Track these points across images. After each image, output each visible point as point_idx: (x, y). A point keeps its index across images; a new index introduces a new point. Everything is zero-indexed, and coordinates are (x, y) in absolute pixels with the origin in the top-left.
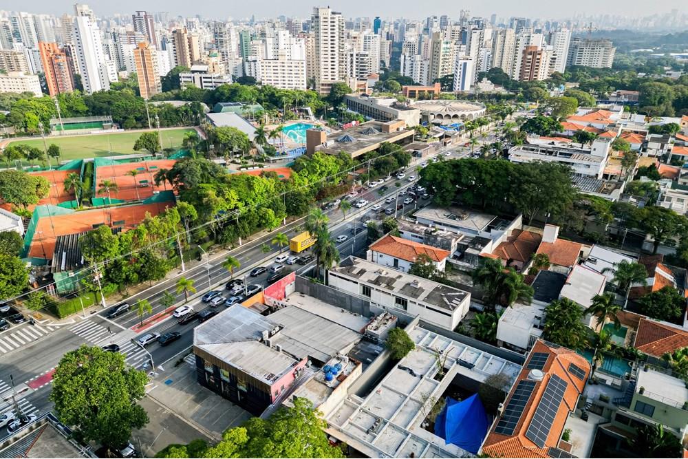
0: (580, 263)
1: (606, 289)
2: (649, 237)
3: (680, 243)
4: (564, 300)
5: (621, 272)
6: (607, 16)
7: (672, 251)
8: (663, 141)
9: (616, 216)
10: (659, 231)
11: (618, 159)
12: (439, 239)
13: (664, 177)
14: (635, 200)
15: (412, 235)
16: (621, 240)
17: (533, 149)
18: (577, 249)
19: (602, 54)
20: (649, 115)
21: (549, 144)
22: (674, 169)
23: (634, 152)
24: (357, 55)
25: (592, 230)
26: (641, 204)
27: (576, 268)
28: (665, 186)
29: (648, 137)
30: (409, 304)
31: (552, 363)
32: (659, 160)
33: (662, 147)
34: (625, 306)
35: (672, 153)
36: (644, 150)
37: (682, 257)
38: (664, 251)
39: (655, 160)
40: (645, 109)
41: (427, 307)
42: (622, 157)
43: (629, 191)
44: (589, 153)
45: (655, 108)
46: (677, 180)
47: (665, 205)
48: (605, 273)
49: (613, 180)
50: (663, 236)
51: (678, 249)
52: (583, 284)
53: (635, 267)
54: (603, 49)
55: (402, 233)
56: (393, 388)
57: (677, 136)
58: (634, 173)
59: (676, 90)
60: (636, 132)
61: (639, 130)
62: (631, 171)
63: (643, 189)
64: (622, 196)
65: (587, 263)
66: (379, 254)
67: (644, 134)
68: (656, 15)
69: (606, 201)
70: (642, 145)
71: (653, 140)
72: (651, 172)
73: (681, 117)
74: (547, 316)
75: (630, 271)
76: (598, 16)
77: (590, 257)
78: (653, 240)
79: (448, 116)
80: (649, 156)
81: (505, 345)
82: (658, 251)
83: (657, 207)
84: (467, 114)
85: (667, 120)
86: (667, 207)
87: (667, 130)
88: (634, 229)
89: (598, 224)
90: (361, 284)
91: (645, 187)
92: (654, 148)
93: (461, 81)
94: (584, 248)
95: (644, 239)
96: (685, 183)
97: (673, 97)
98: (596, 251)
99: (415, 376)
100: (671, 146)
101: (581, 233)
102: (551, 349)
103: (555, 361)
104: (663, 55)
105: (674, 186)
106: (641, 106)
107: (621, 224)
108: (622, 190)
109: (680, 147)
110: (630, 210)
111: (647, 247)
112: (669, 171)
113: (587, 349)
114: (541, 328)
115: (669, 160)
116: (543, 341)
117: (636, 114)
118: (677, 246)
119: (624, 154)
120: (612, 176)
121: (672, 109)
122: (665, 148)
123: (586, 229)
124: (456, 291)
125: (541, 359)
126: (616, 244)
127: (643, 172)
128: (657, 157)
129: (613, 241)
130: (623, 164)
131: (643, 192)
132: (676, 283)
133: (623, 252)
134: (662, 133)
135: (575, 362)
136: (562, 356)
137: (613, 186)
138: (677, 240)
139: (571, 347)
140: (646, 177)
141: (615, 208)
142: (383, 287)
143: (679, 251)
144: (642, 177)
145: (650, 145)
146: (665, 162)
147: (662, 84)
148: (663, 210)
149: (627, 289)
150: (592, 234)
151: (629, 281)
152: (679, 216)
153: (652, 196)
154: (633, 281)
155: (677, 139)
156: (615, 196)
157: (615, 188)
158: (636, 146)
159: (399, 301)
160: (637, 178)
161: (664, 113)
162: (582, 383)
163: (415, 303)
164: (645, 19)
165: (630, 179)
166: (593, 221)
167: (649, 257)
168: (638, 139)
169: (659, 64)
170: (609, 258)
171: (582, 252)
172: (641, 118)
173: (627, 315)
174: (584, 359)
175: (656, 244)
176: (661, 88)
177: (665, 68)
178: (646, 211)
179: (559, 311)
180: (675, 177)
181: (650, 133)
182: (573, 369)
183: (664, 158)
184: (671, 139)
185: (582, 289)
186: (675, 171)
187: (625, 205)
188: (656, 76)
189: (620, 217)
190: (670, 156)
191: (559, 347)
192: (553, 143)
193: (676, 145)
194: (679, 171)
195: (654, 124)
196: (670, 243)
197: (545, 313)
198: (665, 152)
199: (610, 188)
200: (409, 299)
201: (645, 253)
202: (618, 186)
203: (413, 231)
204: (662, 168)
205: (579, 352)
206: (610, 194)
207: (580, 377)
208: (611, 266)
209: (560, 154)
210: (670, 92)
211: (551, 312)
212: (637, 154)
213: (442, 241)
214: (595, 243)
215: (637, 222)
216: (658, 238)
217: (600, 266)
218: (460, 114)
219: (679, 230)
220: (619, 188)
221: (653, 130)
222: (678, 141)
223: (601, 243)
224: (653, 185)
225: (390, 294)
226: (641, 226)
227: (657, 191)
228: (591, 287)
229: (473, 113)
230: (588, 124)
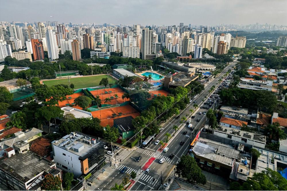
6: (233, 25)
8: (285, 79)
12: (241, 118)
15: (229, 117)
17: (245, 83)
19: (242, 42)
20: (276, 69)
21: (250, 81)
24: (156, 44)
29: (278, 77)
30: (248, 140)
33: (285, 81)
40: (275, 67)
41: (255, 141)
44: (266, 84)
45: (278, 67)
55: (225, 116)
56: (262, 167)
60: (273, 76)
64: (285, 100)
66: (223, 123)
67: (276, 76)
68: (250, 25)
70: (277, 81)
71: (281, 79)
76: (229, 25)
79: (204, 70)
84: (211, 69)
87: (285, 75)
90: (227, 134)
93: (198, 54)
99: (265, 163)
104: (259, 41)
122: (286, 82)
124: (261, 136)
142: (236, 135)
144: (286, 93)
145: (281, 80)
159: (243, 139)
160: (283, 93)
163: (250, 140)
164: (247, 26)
168: (276, 78)
172: (273, 70)
192: (251, 81)
195: (279, 73)
203: (229, 115)
206: (281, 100)
209: (255, 85)
213: (242, 118)
218: (208, 69)
221: (279, 75)
225: (240, 137)
229: (213, 68)
230: (255, 72)
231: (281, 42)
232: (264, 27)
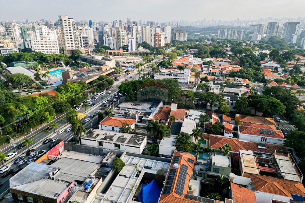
0: (186, 117)
1: (197, 126)
2: (208, 104)
3: (219, 105)
4: (183, 133)
5: (201, 119)
6: (183, 21)
7: (217, 108)
8: (208, 67)
9: (196, 97)
10: (211, 101)
11: (194, 75)
12: (131, 115)
13: (210, 81)
14: (202, 91)
15: (119, 115)
16: (199, 106)
17: (163, 74)
18: (184, 112)
19: (183, 35)
20: (202, 58)
21: (169, 71)
22: (213, 77)
23: (199, 72)
24: (83, 37)
25: (188, 104)
26: (204, 92)
27: (185, 119)
28: (211, 84)
29: (203, 66)
30: (121, 146)
31: (181, 159)
32: (208, 75)
33: (208, 70)
34: (204, 132)
35: (212, 72)
36: (202, 71)
37: (220, 110)
38: (214, 109)
39: (206, 75)
40: (201, 56)
41: (129, 146)
42: (195, 74)
43: (199, 87)
44: (184, 74)
45: (204, 55)
46: (215, 81)
47: (212, 91)
48: (195, 120)
49: (193, 84)
50: (213, 103)
51: (218, 107)
52: (188, 125)
53: (205, 116)
54: (183, 34)
55: (114, 115)
56: (118, 186)
57: (213, 65)
58: (200, 80)
59: (210, 48)
60: (199, 65)
61: (200, 64)
62: (199, 79)
63: (204, 86)
64: (198, 89)
65: (189, 117)
66: (105, 126)
67: (201, 65)
68: (199, 21)
69: (192, 92)
70: (201, 70)
71: (205, 67)
72: (205, 79)
73: (213, 58)
74: (177, 141)
75: (204, 118)
76: (180, 21)
77: (189, 115)
78: (210, 105)
79: (127, 62)
80: (204, 73)
81: (163, 156)
82: (212, 109)
83: (209, 92)
84: (135, 61)
85: (208, 60)
86: (213, 92)
87: (209, 63)
88: (203, 101)
89: (190, 101)
90: (97, 141)
91: (204, 85)
92: (205, 70)
93: (131, 47)
94: (187, 111)
95: (207, 105)
96: (217, 82)
97: (209, 51)
98: (191, 112)
99: (127, 178)
100: (211, 69)
101: (185, 105)
102: (180, 154)
103: (182, 159)
104: (203, 35)
105: (214, 84)
106: (199, 55)
107: (198, 100)
108: (197, 87)
109: (214, 69)
110: (201, 94)
111: (208, 108)
112: (212, 79)
113: (193, 151)
114: (175, 146)
115: (211, 74)
116: (177, 151)
117: (197, 58)
118: (218, 106)
119: (195, 73)
120: (193, 82)
121: (209, 55)
123: (186, 103)
124: (140, 137)
125: (177, 159)
126: (198, 108)
127: (203, 79)
128: (207, 73)
129: (197, 107)
130: (196, 77)
131: (204, 87)
132: (220, 120)
133: (200, 111)
134: (207, 64)
135: (190, 157)
136: (184, 156)
137: (193, 86)
138: (218, 104)
139: (187, 151)
140: (204, 81)
141: (195, 94)
142: (108, 140)
143: (219, 107)
144: (203, 82)
145: (204, 69)
146: (210, 75)
147: (205, 46)
148: (212, 93)
149: (204, 125)
150: (188, 106)
151: (204, 122)
152: (217, 95)
153: (207, 88)
154: (205, 122)
155: (212, 66)
156: (195, 90)
157: (194, 87)
158: (199, 70)
159: (116, 145)
160: (201, 82)
161: (207, 57)
162: (193, 165)
163: (124, 145)
164: (196, 22)
165: (199, 83)
166: (189, 100)
167: (209, 111)
168: (200, 67)
169: (203, 39)
170: (196, 114)
171: (186, 113)
172: (199, 59)
173: (205, 135)
174: (193, 155)
175: (211, 106)
176: (205, 47)
177: (205, 40)
178: (206, 94)
179: (181, 137)
180: (214, 80)
181: (203, 65)
182: (190, 160)
183: (209, 73)
184: (211, 67)
185: (188, 127)
186: (214, 78)
187: (198, 93)
188: (203, 43)
189: (197, 97)
190: (211, 73)
191: (183, 153)
192: (170, 71)
193: (213, 68)
194: (215, 78)
195: (204, 61)
196: (215, 105)
197: (176, 139)
198: (209, 71)
199: (193, 87)
200: (121, 144)
201: (208, 110)
202: (195, 86)
203: (119, 113)
204: (209, 77)
205: (190, 153)
206: (193, 89)
207: (192, 163)
208: (197, 117)
209: (173, 75)
210: (208, 49)
211: (178, 138)
212: (200, 73)
213: (132, 116)
214: (190, 109)
215: (204, 99)
216: (211, 103)
217: (193, 117)
218: (132, 61)
219: (218, 100)
220: (196, 86)
221: (204, 63)
222: (213, 67)
223: (192, 108)
224: (207, 84)
225: (112, 143)
226: (205, 100)
227: (209, 86)
228: (191, 126)
229: (138, 61)
230: (182, 63)
231: (222, 35)
232: (211, 23)
